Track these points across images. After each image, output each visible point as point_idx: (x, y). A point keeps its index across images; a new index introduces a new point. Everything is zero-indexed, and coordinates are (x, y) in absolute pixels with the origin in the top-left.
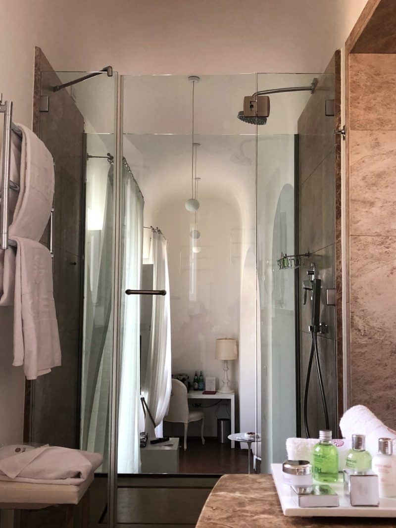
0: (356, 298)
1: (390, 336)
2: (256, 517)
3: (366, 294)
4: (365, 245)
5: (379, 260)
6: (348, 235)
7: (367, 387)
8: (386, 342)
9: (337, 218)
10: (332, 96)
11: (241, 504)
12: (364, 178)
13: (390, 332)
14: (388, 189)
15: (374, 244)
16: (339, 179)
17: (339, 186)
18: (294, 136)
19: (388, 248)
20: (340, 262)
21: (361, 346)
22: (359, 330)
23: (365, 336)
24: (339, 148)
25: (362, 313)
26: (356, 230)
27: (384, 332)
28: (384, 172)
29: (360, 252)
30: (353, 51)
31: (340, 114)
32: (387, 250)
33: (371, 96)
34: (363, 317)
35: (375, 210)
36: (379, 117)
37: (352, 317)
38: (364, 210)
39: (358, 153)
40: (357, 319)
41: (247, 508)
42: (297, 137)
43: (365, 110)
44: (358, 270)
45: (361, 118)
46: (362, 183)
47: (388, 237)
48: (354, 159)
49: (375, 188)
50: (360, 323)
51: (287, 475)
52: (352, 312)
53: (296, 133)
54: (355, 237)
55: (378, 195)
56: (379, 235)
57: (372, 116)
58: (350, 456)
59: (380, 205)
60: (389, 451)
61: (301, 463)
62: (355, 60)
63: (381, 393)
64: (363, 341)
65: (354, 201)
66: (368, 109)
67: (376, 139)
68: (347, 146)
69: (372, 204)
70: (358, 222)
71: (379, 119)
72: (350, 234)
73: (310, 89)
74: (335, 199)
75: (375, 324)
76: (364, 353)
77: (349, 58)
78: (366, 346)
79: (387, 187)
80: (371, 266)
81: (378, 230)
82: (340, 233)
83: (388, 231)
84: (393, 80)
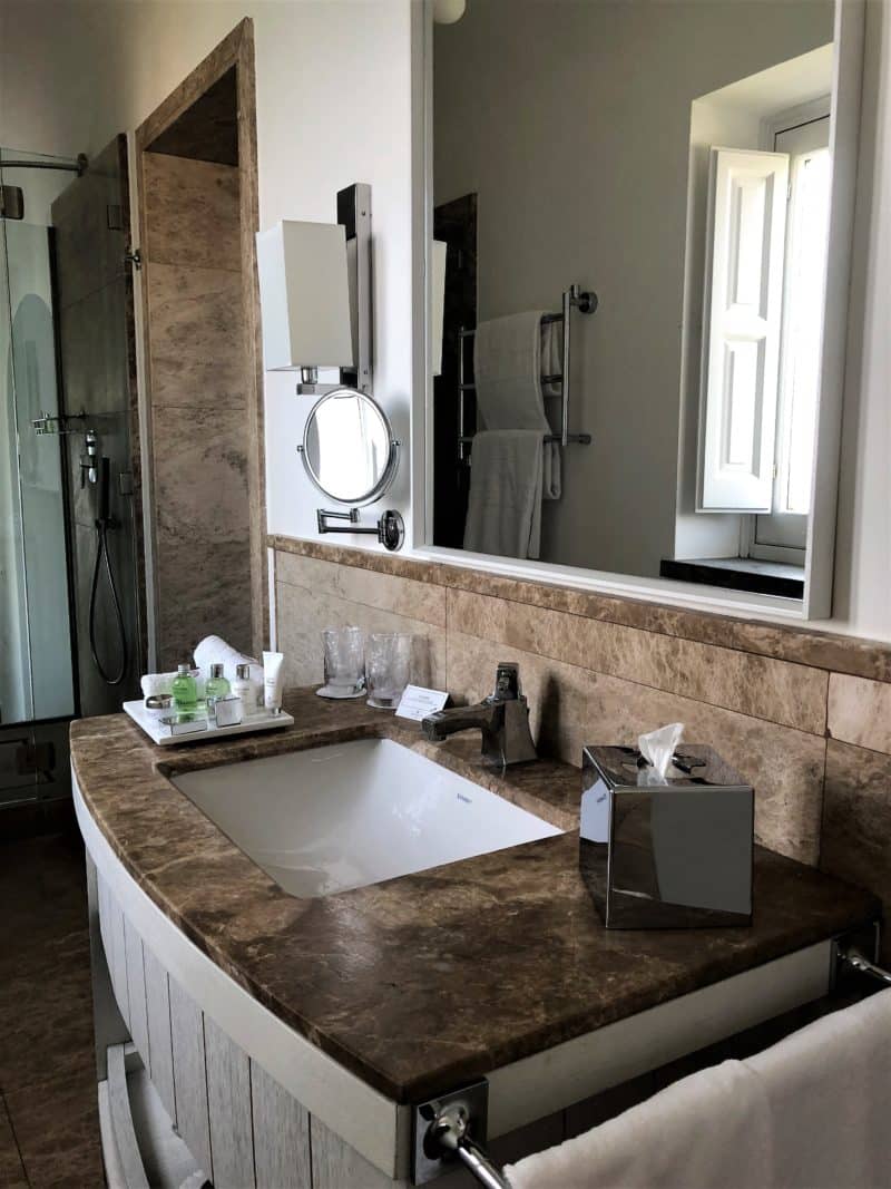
0: (163, 490)
1: (206, 535)
2: (129, 752)
3: (176, 483)
4: (173, 420)
5: (190, 439)
6: (149, 405)
7: (178, 598)
8: (202, 542)
9: (131, 377)
10: (116, 200)
11: (109, 743)
12: (169, 330)
13: (206, 529)
14: (200, 346)
15: (183, 418)
16: (132, 323)
17: (132, 334)
18: (46, 230)
19: (201, 423)
20: (138, 438)
21: (171, 548)
22: (168, 529)
23: (176, 534)
24: (130, 280)
25: (171, 508)
26: (160, 399)
27: (199, 529)
28: (195, 324)
29: (167, 429)
30: (149, 149)
31: (129, 230)
32: (200, 426)
33: (176, 217)
34: (172, 512)
35: (184, 373)
36: (185, 247)
37: (159, 513)
38: (169, 373)
39: (159, 295)
40: (164, 514)
41: (117, 746)
42: (52, 232)
43: (168, 235)
44: (165, 452)
45: (162, 247)
46: (166, 336)
47: (200, 410)
48: (154, 302)
49: (182, 344)
50: (169, 520)
51: (151, 711)
52: (159, 506)
53: (51, 225)
54: (160, 409)
55: (187, 353)
56: (189, 407)
57: (177, 245)
58: (210, 685)
59: (190, 367)
60: (246, 676)
61: (164, 697)
62: (152, 161)
63: (195, 604)
64: (174, 542)
65: (157, 360)
66: (172, 235)
67: (183, 278)
68: (144, 282)
69: (179, 366)
70: (162, 388)
71: (186, 251)
72: (153, 403)
73: (76, 169)
74: (127, 351)
75: (188, 521)
76: (174, 558)
77: (143, 156)
78: (177, 547)
79: (198, 344)
80: (181, 447)
81: (187, 400)
82: (137, 399)
83: (201, 402)
84: (202, 197)
